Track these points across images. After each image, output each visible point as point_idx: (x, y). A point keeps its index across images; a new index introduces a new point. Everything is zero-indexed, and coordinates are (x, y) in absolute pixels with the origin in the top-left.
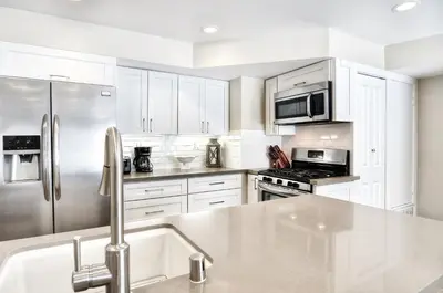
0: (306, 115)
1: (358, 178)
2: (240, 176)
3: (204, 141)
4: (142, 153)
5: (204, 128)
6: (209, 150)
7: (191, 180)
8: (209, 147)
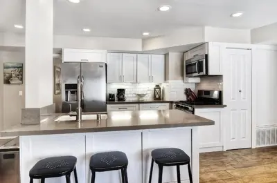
0: (196, 72)
1: (226, 106)
2: (168, 104)
3: (152, 86)
4: (121, 92)
5: (150, 79)
6: (155, 91)
7: (141, 105)
8: (155, 89)
